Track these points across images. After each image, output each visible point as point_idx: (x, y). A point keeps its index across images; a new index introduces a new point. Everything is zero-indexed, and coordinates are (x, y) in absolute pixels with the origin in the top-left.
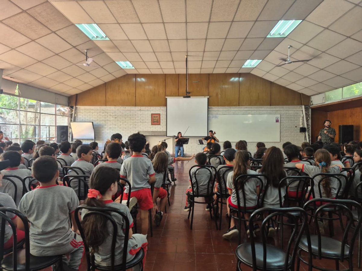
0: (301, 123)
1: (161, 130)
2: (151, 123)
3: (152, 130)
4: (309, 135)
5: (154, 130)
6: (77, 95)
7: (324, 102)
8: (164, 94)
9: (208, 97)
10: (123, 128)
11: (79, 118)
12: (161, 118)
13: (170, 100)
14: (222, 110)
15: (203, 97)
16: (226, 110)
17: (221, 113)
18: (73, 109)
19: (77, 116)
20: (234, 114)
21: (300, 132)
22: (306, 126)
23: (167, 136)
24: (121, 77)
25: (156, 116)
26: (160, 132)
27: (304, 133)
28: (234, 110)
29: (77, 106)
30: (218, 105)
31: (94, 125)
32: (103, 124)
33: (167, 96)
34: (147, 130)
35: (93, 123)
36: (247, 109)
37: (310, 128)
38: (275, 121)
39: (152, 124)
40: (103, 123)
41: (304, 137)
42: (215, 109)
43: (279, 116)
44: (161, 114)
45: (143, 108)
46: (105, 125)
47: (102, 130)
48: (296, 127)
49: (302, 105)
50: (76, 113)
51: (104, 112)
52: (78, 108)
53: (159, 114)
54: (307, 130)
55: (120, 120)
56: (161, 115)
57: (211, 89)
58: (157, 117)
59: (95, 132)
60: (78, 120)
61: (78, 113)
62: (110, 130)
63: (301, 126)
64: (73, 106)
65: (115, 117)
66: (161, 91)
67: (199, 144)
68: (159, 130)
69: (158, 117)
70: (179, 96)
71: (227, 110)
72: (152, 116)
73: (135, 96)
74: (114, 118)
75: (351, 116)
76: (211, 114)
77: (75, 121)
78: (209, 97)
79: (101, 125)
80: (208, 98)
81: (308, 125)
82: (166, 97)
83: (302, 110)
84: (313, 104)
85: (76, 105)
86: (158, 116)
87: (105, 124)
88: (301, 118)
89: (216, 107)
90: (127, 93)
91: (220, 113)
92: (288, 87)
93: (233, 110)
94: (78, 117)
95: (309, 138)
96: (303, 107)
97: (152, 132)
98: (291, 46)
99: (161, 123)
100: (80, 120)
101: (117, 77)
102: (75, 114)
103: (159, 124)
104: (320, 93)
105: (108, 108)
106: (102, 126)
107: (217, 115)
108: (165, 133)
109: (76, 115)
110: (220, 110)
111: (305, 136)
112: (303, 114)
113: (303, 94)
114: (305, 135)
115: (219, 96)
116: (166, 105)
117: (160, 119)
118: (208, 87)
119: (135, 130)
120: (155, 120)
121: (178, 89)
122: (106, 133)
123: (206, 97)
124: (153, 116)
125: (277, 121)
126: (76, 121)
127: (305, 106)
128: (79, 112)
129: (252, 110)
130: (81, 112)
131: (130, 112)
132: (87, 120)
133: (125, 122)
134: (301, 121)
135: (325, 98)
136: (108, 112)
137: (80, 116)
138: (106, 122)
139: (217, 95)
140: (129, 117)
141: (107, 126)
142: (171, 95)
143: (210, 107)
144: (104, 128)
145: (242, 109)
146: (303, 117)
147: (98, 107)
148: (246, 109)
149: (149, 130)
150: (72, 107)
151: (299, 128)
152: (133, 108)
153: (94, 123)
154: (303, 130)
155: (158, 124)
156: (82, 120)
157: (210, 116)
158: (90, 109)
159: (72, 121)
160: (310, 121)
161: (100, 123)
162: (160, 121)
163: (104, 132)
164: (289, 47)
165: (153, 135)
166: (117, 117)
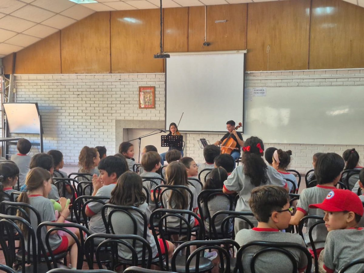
1: (157, 119)
2: (138, 106)
3: (140, 118)
5: (145, 118)
6: (15, 55)
9: (245, 52)
10: (90, 114)
11: (20, 96)
12: (157, 96)
14: (273, 77)
15: (235, 52)
16: (282, 77)
18: (9, 78)
19: (17, 92)
20: (298, 86)
24: (86, 19)
25: (147, 91)
26: (155, 122)
28: (300, 77)
29: (15, 75)
30: (265, 67)
31: (39, 108)
32: (57, 106)
34: (131, 118)
36: (327, 75)
39: (140, 108)
40: (59, 105)
42: (261, 75)
44: (156, 86)
45: (125, 76)
46: (61, 109)
50: (14, 86)
51: (59, 84)
52: (17, 79)
53: (154, 88)
55: (85, 99)
56: (157, 89)
57: (252, 35)
58: (150, 93)
59: (42, 120)
60: (19, 99)
61: (19, 87)
62: (70, 117)
64: (9, 75)
65: (78, 93)
66: (156, 41)
68: (154, 119)
69: (152, 93)
70: (188, 51)
71: (286, 77)
72: (139, 91)
73: (111, 55)
74: (76, 96)
76: (252, 87)
77: (13, 101)
78: (248, 52)
79: (55, 108)
80: (245, 54)
85: (14, 72)
86: (152, 91)
87: (61, 107)
89: (261, 71)
90: (96, 49)
91: (269, 83)
93: (297, 77)
97: (140, 121)
99: (156, 105)
100: (21, 99)
101: (79, 18)
102: (12, 89)
103: (154, 108)
105: (65, 76)
107: (264, 88)
108: (164, 124)
109: (15, 89)
110: (269, 78)
115: (268, 49)
116: (164, 70)
117: (154, 97)
118: (245, 32)
119: (111, 118)
121: (188, 37)
122: (62, 123)
123: (241, 51)
124: (142, 91)
126: (15, 102)
128: (19, 84)
130: (23, 84)
131: (102, 84)
133: (93, 102)
136: (65, 84)
137: (21, 91)
138: (62, 102)
139: (263, 46)
140: (100, 93)
141: (64, 111)
142: (174, 50)
143: (249, 72)
144: (60, 114)
145: (317, 76)
147: (49, 76)
148: (324, 76)
149: (135, 118)
150: (7, 76)
152: (108, 77)
153: (39, 105)
155: (152, 106)
156: (25, 100)
157: (251, 90)
158: (37, 80)
159: (8, 102)
161: (54, 105)
162: (155, 101)
163: (60, 120)
165: (142, 127)
166: (80, 93)
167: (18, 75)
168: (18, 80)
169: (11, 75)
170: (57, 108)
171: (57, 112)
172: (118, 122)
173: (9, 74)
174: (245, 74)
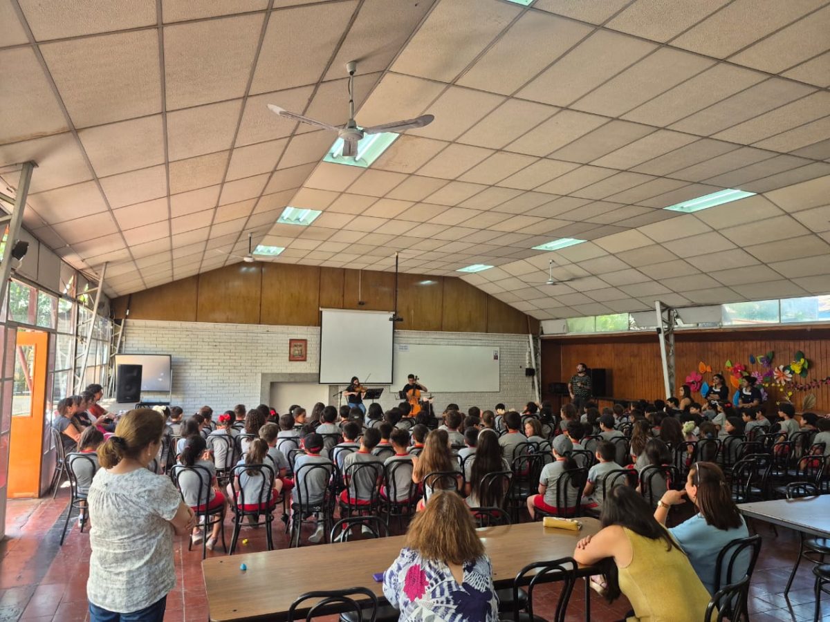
0: (527, 362)
1: (308, 371)
2: (288, 358)
3: (289, 371)
4: (538, 381)
5: (294, 371)
6: (130, 295)
7: (565, 331)
8: (317, 303)
9: (394, 313)
10: (229, 368)
11: (131, 346)
12: (308, 349)
13: (328, 315)
14: (415, 336)
15: (387, 312)
16: (421, 336)
17: (414, 342)
18: (120, 325)
19: (125, 340)
20: (432, 344)
21: (526, 375)
22: (534, 366)
23: (321, 382)
25: (299, 344)
26: (305, 374)
27: (531, 378)
28: (434, 337)
29: (128, 320)
30: (410, 328)
31: (172, 361)
32: (185, 358)
33: (322, 307)
34: (280, 371)
35: (170, 356)
36: (453, 337)
37: (540, 370)
38: (493, 358)
39: (290, 360)
40: (187, 357)
41: (531, 384)
42: (404, 334)
43: (498, 349)
44: (308, 339)
45: (273, 328)
46: (191, 362)
47: (183, 371)
48: (521, 367)
49: (529, 333)
50: (124, 333)
51: (190, 333)
52: (129, 324)
53: (305, 341)
54: (536, 372)
55: (224, 351)
56: (308, 343)
58: (301, 346)
60: (129, 349)
61: (129, 335)
62: (202, 371)
63: (528, 366)
65: (215, 344)
66: (312, 296)
67: (399, 397)
68: (303, 371)
69: (303, 346)
70: (343, 308)
71: (424, 336)
72: (290, 344)
73: (261, 305)
74: (212, 347)
75: (598, 355)
76: (398, 343)
78: (396, 313)
79: (181, 360)
80: (394, 315)
81: (536, 364)
82: (320, 309)
83: (529, 342)
84: (545, 332)
85: (127, 317)
86: (303, 344)
87: (191, 359)
88: (527, 354)
89: (406, 331)
90: (244, 297)
91: (412, 341)
92: (512, 305)
93: (431, 336)
94: (127, 342)
95: (539, 385)
96: (531, 336)
97: (290, 374)
98: (553, 261)
99: (308, 358)
100: (132, 349)
102: (121, 338)
103: (305, 360)
104: (558, 319)
105: (200, 325)
106: (184, 364)
107: (406, 345)
108: (316, 377)
109: (124, 337)
110: (412, 336)
111: (533, 382)
112: (529, 347)
113: (531, 317)
114: (533, 379)
115: (412, 312)
116: (319, 323)
117: (306, 350)
119: (255, 371)
120: (298, 351)
121: (343, 296)
122: (190, 378)
123: (390, 312)
124: (293, 344)
125: (496, 358)
126: (123, 352)
127: (533, 334)
128: (131, 331)
129: (460, 338)
130: (134, 331)
131: (245, 334)
132: (147, 349)
133: (233, 354)
134: (527, 358)
135: (567, 327)
136: (197, 333)
137: (133, 340)
138: (193, 353)
139: (408, 308)
140: (243, 344)
141: (194, 364)
142: (330, 306)
143: (397, 331)
144: (189, 367)
145: (445, 337)
146: (530, 352)
147: (177, 324)
148: (451, 337)
149: (284, 371)
150: (118, 322)
151: (525, 370)
152: (254, 327)
153: (173, 357)
154: (530, 372)
155: (303, 358)
156: (138, 351)
157: (398, 346)
158: (158, 327)
160: (539, 358)
161: (179, 357)
162: (306, 354)
164: (551, 261)
165: (292, 380)
166: (218, 344)
167: (130, 321)
168: (128, 326)
169: (123, 320)
170: (184, 360)
171: (185, 365)
172: (264, 375)
173: (120, 318)
174: (394, 332)
